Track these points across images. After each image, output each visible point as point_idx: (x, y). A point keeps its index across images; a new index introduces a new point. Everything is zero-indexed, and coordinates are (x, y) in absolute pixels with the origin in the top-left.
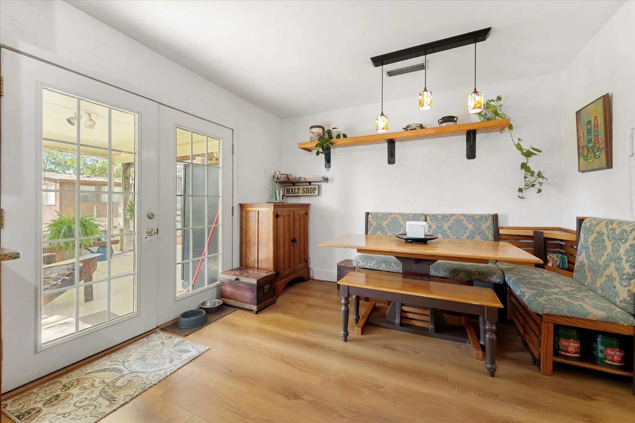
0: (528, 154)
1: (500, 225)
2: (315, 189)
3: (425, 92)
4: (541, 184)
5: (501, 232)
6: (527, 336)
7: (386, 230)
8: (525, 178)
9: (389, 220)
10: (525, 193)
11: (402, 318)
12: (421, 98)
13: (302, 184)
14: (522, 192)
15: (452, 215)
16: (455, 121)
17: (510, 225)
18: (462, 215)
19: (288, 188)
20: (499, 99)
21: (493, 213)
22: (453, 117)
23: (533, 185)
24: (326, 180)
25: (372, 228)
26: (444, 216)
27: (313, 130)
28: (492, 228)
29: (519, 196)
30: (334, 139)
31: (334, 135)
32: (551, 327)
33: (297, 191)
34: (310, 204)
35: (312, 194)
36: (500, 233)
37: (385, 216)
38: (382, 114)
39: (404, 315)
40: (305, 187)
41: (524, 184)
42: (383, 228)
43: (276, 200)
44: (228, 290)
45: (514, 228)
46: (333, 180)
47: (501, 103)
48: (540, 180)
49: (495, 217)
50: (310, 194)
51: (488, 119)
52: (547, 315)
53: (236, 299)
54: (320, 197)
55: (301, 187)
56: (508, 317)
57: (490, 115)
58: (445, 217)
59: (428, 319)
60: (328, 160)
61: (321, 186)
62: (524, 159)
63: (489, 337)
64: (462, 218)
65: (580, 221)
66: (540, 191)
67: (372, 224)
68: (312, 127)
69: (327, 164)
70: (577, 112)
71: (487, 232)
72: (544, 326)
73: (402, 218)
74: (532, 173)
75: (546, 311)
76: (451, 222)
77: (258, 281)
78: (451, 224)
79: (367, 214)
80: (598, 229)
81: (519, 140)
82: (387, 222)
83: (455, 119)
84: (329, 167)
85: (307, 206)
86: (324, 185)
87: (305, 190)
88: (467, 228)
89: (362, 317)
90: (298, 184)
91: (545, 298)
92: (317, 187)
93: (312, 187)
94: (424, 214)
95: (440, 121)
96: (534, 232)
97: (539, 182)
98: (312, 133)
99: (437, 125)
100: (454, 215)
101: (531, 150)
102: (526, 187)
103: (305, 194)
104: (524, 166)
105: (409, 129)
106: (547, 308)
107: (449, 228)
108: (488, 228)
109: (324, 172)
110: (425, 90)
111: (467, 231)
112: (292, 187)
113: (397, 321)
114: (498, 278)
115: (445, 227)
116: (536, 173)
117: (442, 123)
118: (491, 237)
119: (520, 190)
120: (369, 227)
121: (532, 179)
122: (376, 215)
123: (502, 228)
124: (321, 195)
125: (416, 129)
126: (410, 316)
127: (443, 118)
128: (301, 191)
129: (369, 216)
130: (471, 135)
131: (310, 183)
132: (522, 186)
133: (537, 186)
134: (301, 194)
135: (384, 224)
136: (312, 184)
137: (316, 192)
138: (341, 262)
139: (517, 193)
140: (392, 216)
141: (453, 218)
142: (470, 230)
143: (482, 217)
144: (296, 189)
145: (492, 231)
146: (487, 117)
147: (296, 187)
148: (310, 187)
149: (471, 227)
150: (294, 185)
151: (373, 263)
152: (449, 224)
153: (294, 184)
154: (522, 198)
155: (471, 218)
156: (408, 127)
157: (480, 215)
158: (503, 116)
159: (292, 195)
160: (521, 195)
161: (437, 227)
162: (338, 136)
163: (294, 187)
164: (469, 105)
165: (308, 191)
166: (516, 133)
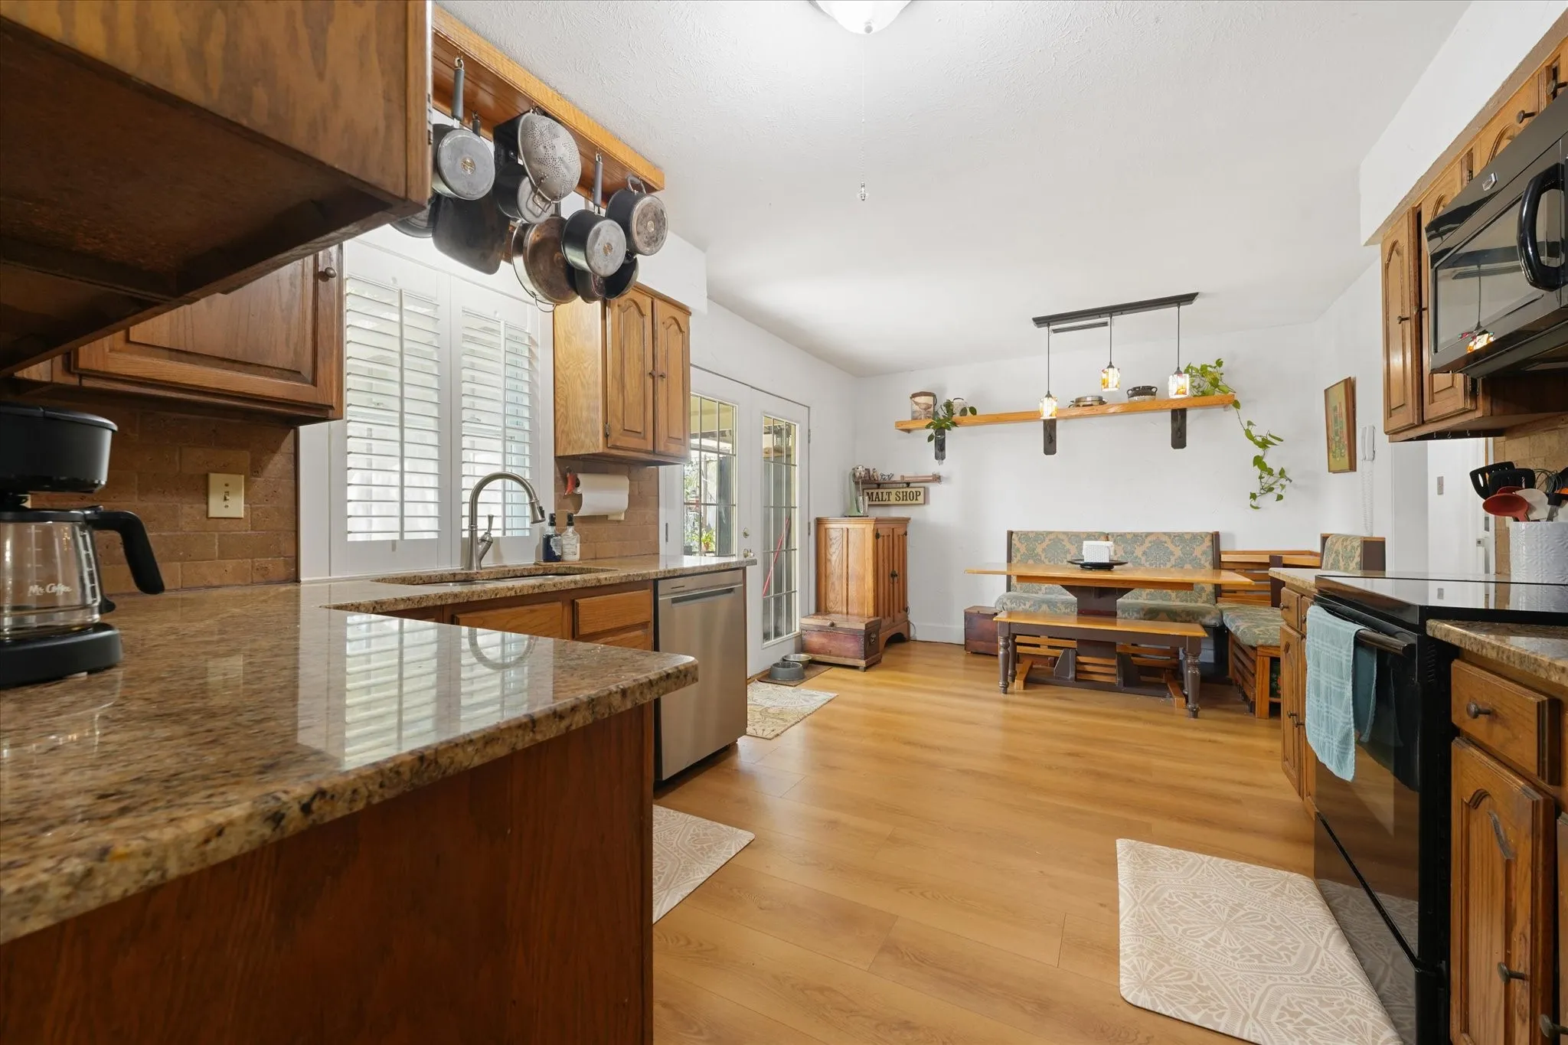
0: (1264, 444)
1: (1223, 548)
2: (918, 494)
3: (1110, 369)
4: (1283, 487)
5: (1224, 558)
6: (1245, 683)
7: (1043, 558)
8: (1261, 478)
9: (1047, 542)
10: (1261, 501)
11: (1077, 671)
12: (1104, 376)
13: (894, 485)
14: (1255, 499)
15: (1148, 535)
16: (1153, 394)
17: (1239, 548)
18: (1165, 533)
19: (870, 491)
20: (1219, 363)
21: (1212, 530)
22: (1151, 388)
23: (1271, 489)
24: (937, 479)
25: (1019, 555)
26: (1136, 535)
27: (917, 399)
28: (1210, 552)
29: (1252, 506)
30: (957, 417)
31: (957, 410)
32: (1268, 661)
33: (885, 497)
34: (909, 519)
35: (914, 502)
36: (1222, 560)
37: (1040, 536)
38: (1049, 395)
39: (1080, 668)
40: (901, 490)
41: (1259, 487)
42: (1037, 555)
43: (859, 511)
44: (815, 640)
45: (1244, 553)
46: (948, 479)
47: (1221, 369)
48: (1283, 481)
49: (1216, 537)
50: (909, 502)
51: (1204, 394)
52: (1262, 646)
53: (830, 653)
54: (926, 507)
55: (893, 491)
56: (1230, 676)
57: (1207, 386)
58: (1138, 538)
59: (1114, 671)
60: (941, 447)
61: (928, 489)
62: (1259, 452)
63: (1192, 673)
64: (1165, 538)
65: (1324, 539)
66: (1280, 498)
67: (1018, 550)
68: (914, 396)
69: (940, 454)
70: (1326, 391)
71: (1203, 559)
72: (1259, 661)
73: (1070, 539)
74: (1270, 472)
75: (1260, 642)
76: (1147, 544)
77: (866, 625)
78: (1147, 548)
79: (1010, 534)
80: (1335, 548)
81: (1250, 423)
82: (1044, 545)
83: (1154, 390)
84: (943, 458)
85: (905, 521)
86: (933, 488)
87: (901, 496)
88: (1172, 554)
89: (1020, 673)
90: (887, 486)
91: (1262, 628)
92: (922, 490)
93: (914, 490)
94: (1104, 533)
95: (1130, 392)
96: (1271, 557)
97: (1281, 485)
98: (917, 404)
99: (1125, 399)
100: (1152, 534)
101: (1269, 438)
102: (1262, 491)
103: (901, 502)
104: (1258, 461)
105: (1081, 404)
106: (1261, 639)
107: (1144, 553)
108: (1204, 553)
109: (933, 467)
110: (1111, 366)
111: (1173, 559)
112: (877, 491)
113: (1071, 675)
114: (1213, 618)
115: (1139, 552)
116: (1276, 471)
117: (1132, 396)
118: (1208, 566)
119: (1253, 496)
120: (1013, 554)
121: (1271, 480)
122: (1025, 536)
123: (1226, 553)
124: (929, 503)
125: (1091, 405)
126: (1089, 668)
127: (1134, 389)
128: (893, 497)
129: (1014, 536)
130: (1179, 416)
131: (908, 484)
132: (1256, 491)
133: (1278, 491)
134: (893, 501)
135: (1039, 550)
136: (911, 485)
137: (921, 499)
138: (970, 608)
139: (1249, 501)
140: (1052, 537)
141: (1149, 539)
142: (1176, 557)
143: (1195, 537)
144: (884, 494)
145: (1210, 558)
146: (1201, 389)
147: (885, 491)
148: (909, 490)
149: (1178, 552)
150: (878, 488)
151: (1028, 604)
152: (1144, 548)
153: (879, 486)
154: (1257, 508)
155: (1178, 538)
156: (1078, 400)
157: (1192, 534)
158: (1225, 389)
159: (877, 503)
160: (1254, 503)
161: (1125, 553)
162: (964, 412)
163: (880, 491)
164: (1170, 388)
165: (905, 496)
166: (1246, 413)
